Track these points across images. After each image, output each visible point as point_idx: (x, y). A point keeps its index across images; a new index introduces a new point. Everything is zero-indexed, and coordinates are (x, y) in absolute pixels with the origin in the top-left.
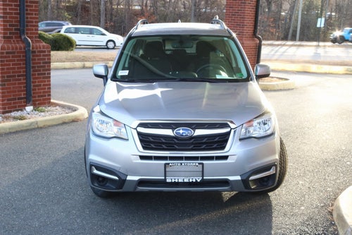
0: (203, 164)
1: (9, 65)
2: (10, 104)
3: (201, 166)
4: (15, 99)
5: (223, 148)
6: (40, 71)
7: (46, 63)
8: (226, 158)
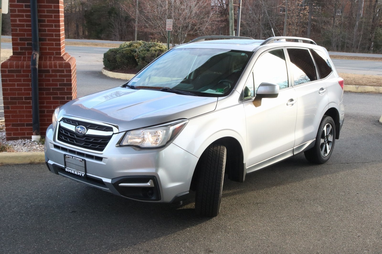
0: (85, 161)
1: (14, 85)
2: (17, 130)
3: (83, 162)
4: (23, 125)
5: (102, 150)
6: (56, 94)
7: (65, 85)
8: (100, 159)
